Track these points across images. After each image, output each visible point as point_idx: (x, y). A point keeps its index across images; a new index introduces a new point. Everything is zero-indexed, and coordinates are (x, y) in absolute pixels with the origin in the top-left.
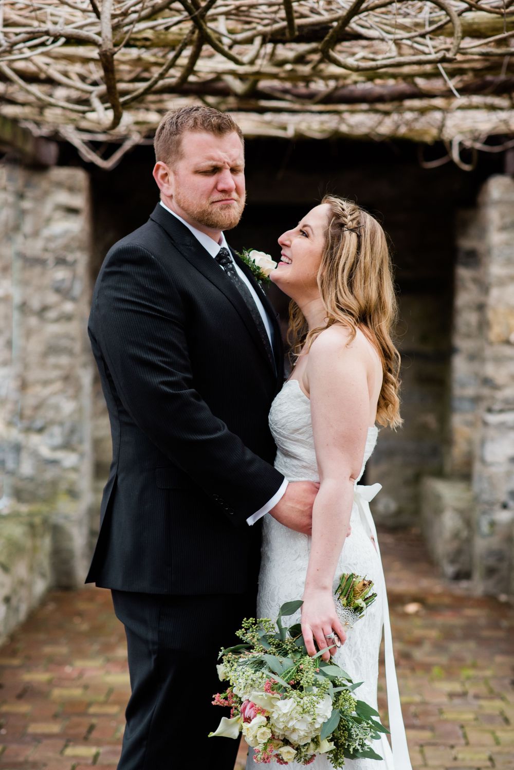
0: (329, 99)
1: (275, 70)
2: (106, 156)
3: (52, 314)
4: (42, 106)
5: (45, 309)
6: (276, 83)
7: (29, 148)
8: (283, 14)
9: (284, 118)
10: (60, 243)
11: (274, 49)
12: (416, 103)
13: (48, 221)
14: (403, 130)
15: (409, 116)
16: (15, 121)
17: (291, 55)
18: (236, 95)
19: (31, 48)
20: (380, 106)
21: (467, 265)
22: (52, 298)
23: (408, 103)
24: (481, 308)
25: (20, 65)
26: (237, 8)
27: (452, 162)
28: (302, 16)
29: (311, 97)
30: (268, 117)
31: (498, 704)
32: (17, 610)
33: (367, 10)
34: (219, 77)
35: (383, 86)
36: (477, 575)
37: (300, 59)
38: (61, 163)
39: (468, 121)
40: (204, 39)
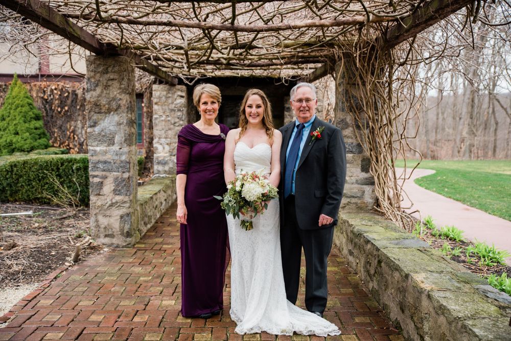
0: (249, 66)
1: (234, 57)
2: (190, 82)
3: (177, 124)
4: (173, 68)
5: (175, 123)
6: (234, 61)
7: (170, 80)
8: (235, 41)
9: (238, 71)
10: (178, 105)
11: (234, 51)
12: (273, 67)
13: (176, 99)
14: (270, 74)
15: (271, 70)
16: (166, 72)
17: (238, 53)
18: (224, 64)
19: (166, 50)
20: (263, 68)
21: (287, 111)
22: (177, 120)
23: (271, 67)
25: (165, 56)
26: (222, 39)
27: (282, 83)
28: (241, 41)
29: (244, 65)
30: (233, 71)
32: (168, 202)
33: (258, 39)
34: (219, 59)
35: (264, 62)
37: (241, 54)
38: (179, 84)
39: (287, 72)
40: (214, 47)
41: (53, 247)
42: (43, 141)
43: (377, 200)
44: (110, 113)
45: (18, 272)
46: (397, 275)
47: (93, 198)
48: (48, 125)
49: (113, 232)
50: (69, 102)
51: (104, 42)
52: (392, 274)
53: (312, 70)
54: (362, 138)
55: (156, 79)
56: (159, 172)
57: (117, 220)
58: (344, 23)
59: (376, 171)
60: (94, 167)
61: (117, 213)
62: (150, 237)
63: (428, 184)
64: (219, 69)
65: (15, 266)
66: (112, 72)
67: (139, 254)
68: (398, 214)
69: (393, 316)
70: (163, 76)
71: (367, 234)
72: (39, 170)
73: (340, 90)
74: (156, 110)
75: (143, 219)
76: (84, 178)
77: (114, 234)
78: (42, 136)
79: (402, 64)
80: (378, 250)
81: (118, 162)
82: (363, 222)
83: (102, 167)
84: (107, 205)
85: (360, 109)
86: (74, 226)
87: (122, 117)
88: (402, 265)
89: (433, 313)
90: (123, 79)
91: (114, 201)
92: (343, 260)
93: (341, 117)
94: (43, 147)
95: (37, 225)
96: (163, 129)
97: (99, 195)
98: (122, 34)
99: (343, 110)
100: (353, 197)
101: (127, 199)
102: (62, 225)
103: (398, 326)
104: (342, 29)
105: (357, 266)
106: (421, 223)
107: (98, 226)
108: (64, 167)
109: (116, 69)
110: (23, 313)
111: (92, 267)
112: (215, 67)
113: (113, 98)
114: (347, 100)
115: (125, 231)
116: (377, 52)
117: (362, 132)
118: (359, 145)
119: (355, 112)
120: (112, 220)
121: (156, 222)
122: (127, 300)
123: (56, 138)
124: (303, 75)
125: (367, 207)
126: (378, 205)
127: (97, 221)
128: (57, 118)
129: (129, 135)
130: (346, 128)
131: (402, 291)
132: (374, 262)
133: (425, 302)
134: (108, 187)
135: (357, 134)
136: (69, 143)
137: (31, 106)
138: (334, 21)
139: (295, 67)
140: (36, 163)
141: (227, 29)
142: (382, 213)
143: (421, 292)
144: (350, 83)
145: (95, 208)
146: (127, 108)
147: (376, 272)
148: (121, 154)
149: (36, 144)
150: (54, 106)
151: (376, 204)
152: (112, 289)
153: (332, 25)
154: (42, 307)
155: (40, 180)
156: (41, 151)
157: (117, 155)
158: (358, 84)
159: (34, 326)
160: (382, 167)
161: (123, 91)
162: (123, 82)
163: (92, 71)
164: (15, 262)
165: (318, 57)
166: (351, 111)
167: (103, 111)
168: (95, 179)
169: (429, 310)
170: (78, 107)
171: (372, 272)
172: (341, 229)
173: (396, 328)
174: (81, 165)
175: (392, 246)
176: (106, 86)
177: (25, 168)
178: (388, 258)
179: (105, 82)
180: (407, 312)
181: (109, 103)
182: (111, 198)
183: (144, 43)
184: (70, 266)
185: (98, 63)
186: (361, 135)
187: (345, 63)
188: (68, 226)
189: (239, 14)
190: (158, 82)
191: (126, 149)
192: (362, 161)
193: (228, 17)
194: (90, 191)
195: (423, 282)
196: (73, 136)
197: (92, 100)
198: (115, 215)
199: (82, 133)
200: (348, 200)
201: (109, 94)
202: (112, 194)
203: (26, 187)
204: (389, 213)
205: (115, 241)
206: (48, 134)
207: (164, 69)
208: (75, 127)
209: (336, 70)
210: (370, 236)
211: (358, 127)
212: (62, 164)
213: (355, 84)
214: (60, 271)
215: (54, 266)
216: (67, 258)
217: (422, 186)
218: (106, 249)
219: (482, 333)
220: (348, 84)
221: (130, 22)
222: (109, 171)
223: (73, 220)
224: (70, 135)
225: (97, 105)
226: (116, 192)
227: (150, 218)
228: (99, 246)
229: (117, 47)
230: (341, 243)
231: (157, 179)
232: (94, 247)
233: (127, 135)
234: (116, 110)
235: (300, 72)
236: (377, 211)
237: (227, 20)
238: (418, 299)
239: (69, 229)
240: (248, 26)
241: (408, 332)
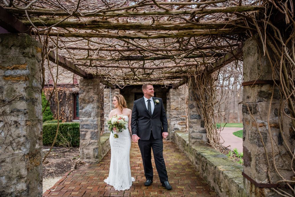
0: (150, 80)
1: (143, 77)
2: (122, 87)
6: (143, 79)
7: (112, 86)
8: (144, 72)
9: (145, 82)
11: (143, 75)
12: (161, 80)
14: (159, 84)
15: (160, 82)
18: (138, 80)
21: (168, 100)
24: (170, 105)
27: (165, 87)
28: (146, 72)
29: (148, 80)
31: (172, 154)
33: (154, 72)
34: (136, 78)
35: (156, 79)
36: (170, 139)
37: (146, 76)
38: (116, 88)
39: (167, 82)
40: (135, 75)
41: (64, 163)
42: (50, 116)
43: (208, 140)
44: (89, 103)
45: (52, 172)
46: (213, 168)
47: (81, 141)
48: (52, 109)
49: (90, 156)
50: (62, 97)
51: (88, 73)
52: (211, 168)
53: (179, 81)
54: (200, 112)
55: (106, 87)
56: (107, 130)
57: (92, 151)
58: (189, 65)
59: (207, 127)
60: (82, 127)
61: (92, 147)
62: (106, 159)
63: (239, 134)
64: (136, 82)
65: (51, 170)
66: (90, 85)
67: (102, 166)
68: (218, 146)
69: (212, 185)
70: (110, 85)
71: (203, 154)
72: (52, 130)
73: (190, 91)
74: (105, 101)
75: (102, 151)
76: (73, 133)
77: (91, 157)
78: (50, 114)
79: (216, 80)
80: (206, 159)
81: (93, 125)
82: (202, 149)
83: (85, 127)
84: (88, 144)
85: (199, 100)
86: (69, 155)
87: (95, 105)
88: (214, 164)
89: (224, 179)
90: (95, 88)
91: (91, 142)
92: (194, 167)
93: (191, 103)
94: (50, 119)
95: (53, 155)
96: (109, 110)
97: (84, 139)
98: (97, 71)
99: (192, 100)
100: (198, 139)
101: (96, 141)
102: (64, 155)
103: (214, 189)
104: (189, 67)
105: (199, 168)
106: (231, 151)
107: (83, 154)
108: (63, 128)
109: (92, 84)
110: (60, 186)
111: (83, 171)
112: (134, 81)
113: (91, 97)
114: (193, 96)
115: (95, 156)
116: (205, 75)
117: (200, 110)
118: (199, 116)
119: (197, 101)
120: (90, 151)
121: (107, 153)
122: (101, 182)
123: (55, 115)
124: (174, 83)
125: (204, 143)
126: (209, 142)
127: (83, 151)
128: (56, 105)
129: (98, 113)
130: (194, 108)
131: (214, 174)
132: (205, 165)
133: (221, 176)
134: (88, 136)
135: (198, 110)
136: (61, 117)
137: (45, 100)
138: (185, 65)
139: (170, 80)
140: (50, 127)
141: (141, 68)
142: (211, 145)
143: (220, 172)
144: (194, 88)
145: (82, 146)
146: (97, 101)
147: (206, 169)
148: (94, 121)
149: (47, 118)
150: (55, 99)
151: (208, 142)
152: (94, 178)
153: (184, 66)
154: (67, 184)
155: (52, 135)
156: (50, 121)
157: (92, 121)
158: (198, 89)
159: (66, 190)
160: (210, 124)
161: (95, 94)
162: (95, 90)
163: (82, 85)
164: (50, 169)
165: (181, 76)
166: (195, 100)
167: (86, 102)
168: (82, 132)
169: (223, 179)
170: (66, 100)
171: (204, 169)
172: (193, 153)
173: (213, 190)
174: (71, 127)
175: (212, 157)
176: (88, 92)
177: (45, 129)
178: (209, 161)
179: (87, 90)
180: (216, 182)
181: (89, 99)
182: (89, 141)
183: (105, 73)
184: (73, 170)
185: (85, 82)
186: (200, 111)
187: (191, 79)
188: (67, 155)
189: (146, 63)
190: (107, 88)
191: (96, 119)
192: (201, 122)
193: (141, 64)
194: (80, 138)
195: (221, 168)
196: (64, 114)
197: (82, 98)
198: (91, 148)
199: (68, 112)
200: (196, 140)
201: (89, 95)
202: (90, 139)
203: (45, 138)
204: (213, 145)
205: (91, 160)
206: (52, 113)
207: (110, 82)
208: (65, 109)
209: (188, 82)
210: (204, 154)
211: (199, 107)
212: (63, 127)
213: (196, 89)
214: (70, 172)
215: (67, 170)
216: (71, 167)
217: (236, 136)
218: (87, 164)
219: (237, 182)
220: (193, 88)
221: (101, 66)
222: (89, 129)
223: (68, 153)
224: (62, 113)
225: (84, 100)
226: (92, 138)
227: (105, 151)
228: (84, 162)
229: (93, 75)
230: (193, 160)
231: (106, 133)
232: (82, 163)
233: (97, 113)
234: (92, 102)
235: (173, 82)
236: (209, 145)
237: (141, 65)
238: (219, 175)
239: (68, 156)
240: (149, 67)
241: (217, 190)
